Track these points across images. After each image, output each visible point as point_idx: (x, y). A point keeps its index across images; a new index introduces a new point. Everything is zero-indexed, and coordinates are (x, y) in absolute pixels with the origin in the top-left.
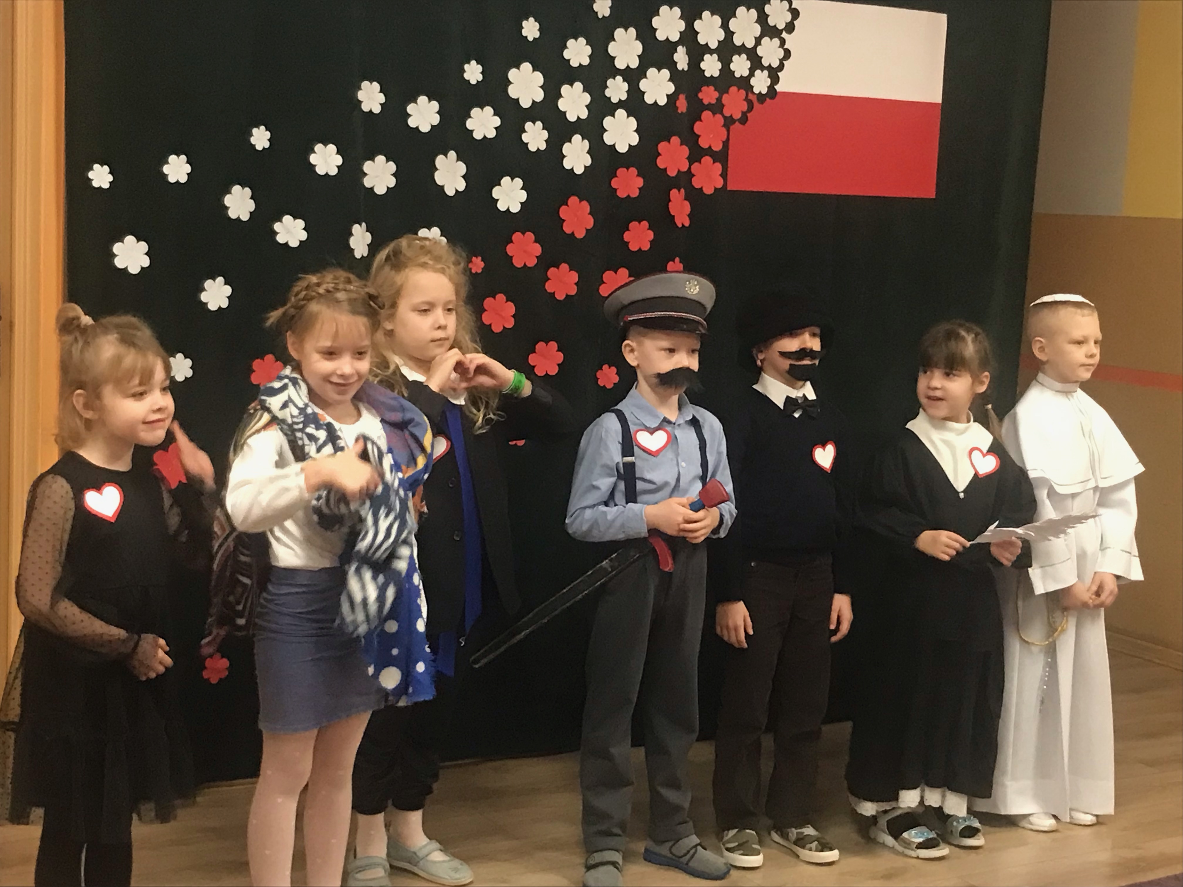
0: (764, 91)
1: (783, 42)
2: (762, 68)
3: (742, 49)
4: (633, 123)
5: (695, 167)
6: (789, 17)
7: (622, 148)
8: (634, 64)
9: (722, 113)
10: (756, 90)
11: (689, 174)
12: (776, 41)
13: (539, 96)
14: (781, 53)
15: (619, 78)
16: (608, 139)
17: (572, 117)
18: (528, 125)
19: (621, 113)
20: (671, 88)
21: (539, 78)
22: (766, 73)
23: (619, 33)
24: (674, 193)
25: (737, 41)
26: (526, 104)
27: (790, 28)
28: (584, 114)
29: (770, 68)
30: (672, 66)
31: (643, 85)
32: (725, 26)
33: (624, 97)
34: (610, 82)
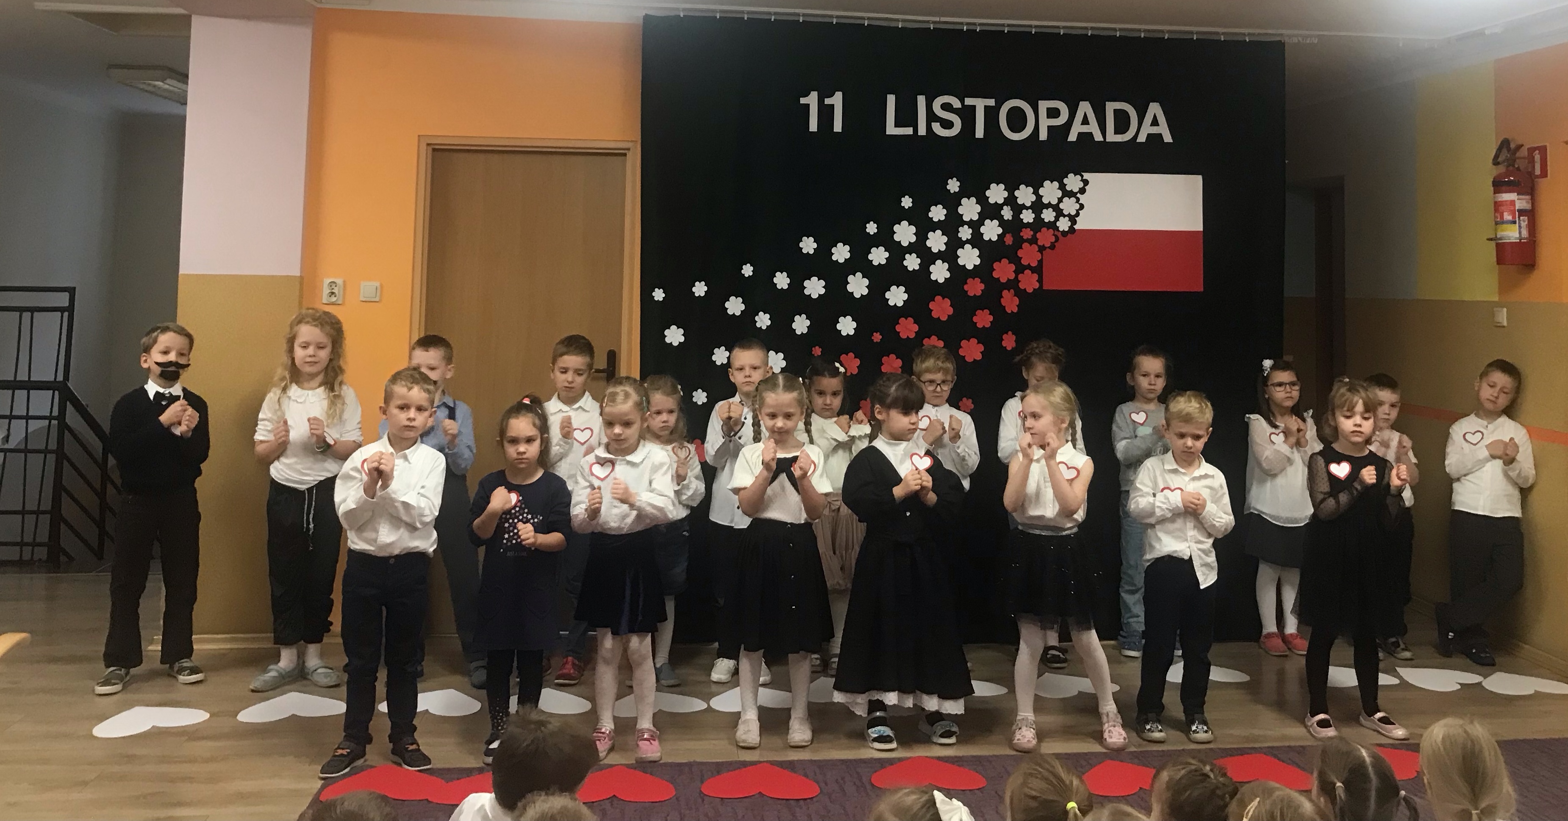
0: (1067, 229)
1: (1078, 200)
2: (1064, 216)
3: (1049, 205)
4: (976, 252)
5: (1020, 276)
6: (1081, 185)
7: (970, 267)
8: (976, 217)
9: (1037, 244)
10: (1061, 229)
11: (1016, 280)
12: (1073, 199)
13: (913, 239)
14: (1077, 206)
15: (966, 227)
16: (961, 262)
17: (935, 250)
18: (907, 256)
19: (968, 247)
20: (1000, 231)
21: (913, 229)
22: (1067, 218)
23: (964, 201)
24: (1005, 293)
25: (1045, 201)
26: (905, 244)
27: (1082, 191)
28: (943, 248)
29: (1069, 215)
30: (1000, 218)
31: (982, 229)
32: (1036, 193)
33: (969, 237)
34: (960, 229)
